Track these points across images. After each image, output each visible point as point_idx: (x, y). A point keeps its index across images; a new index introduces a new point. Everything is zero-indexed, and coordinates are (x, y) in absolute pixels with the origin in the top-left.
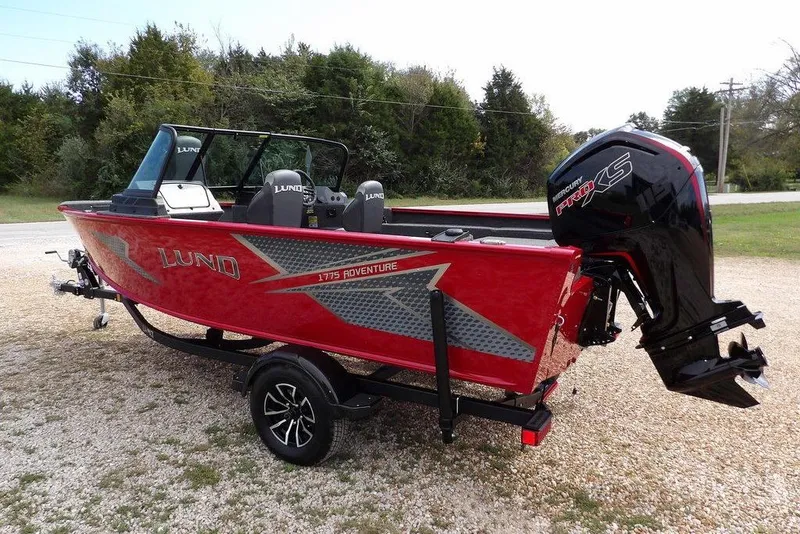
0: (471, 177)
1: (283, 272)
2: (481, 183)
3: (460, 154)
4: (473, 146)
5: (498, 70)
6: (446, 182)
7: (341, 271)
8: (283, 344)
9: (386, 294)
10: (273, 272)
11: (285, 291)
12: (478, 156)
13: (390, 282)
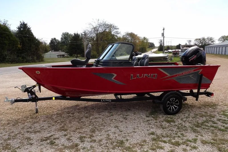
0: (18, 56)
1: (169, 75)
2: (22, 58)
3: (13, 49)
4: (18, 47)
5: (22, 23)
6: (10, 58)
7: (182, 73)
8: (162, 93)
9: (190, 76)
10: (167, 75)
11: (168, 79)
12: (20, 50)
13: (191, 74)
